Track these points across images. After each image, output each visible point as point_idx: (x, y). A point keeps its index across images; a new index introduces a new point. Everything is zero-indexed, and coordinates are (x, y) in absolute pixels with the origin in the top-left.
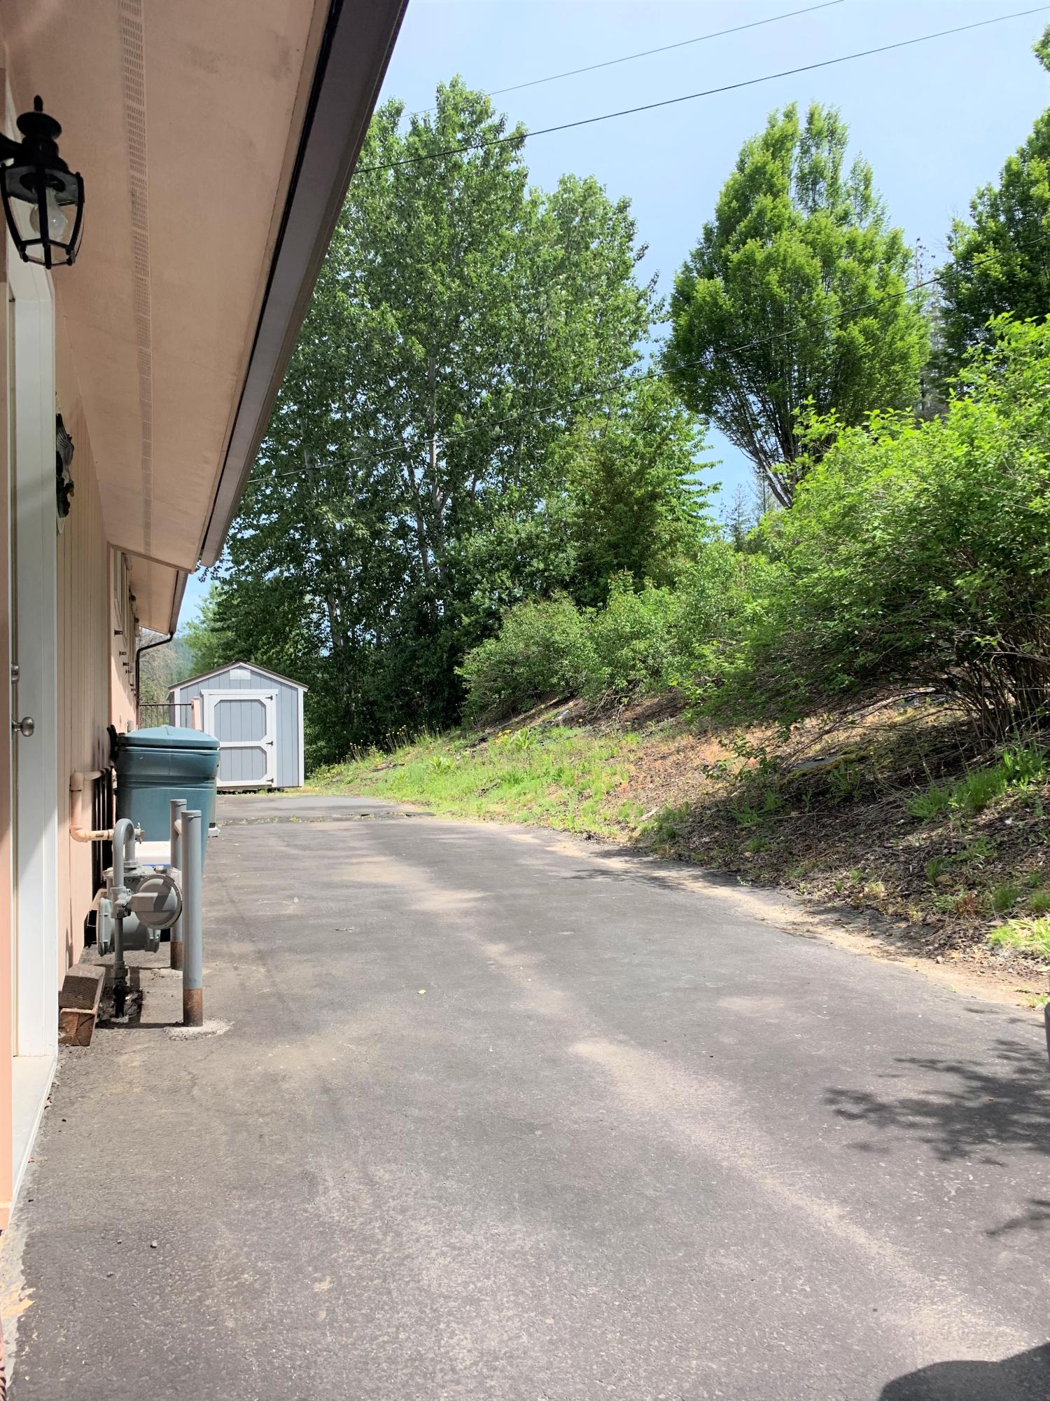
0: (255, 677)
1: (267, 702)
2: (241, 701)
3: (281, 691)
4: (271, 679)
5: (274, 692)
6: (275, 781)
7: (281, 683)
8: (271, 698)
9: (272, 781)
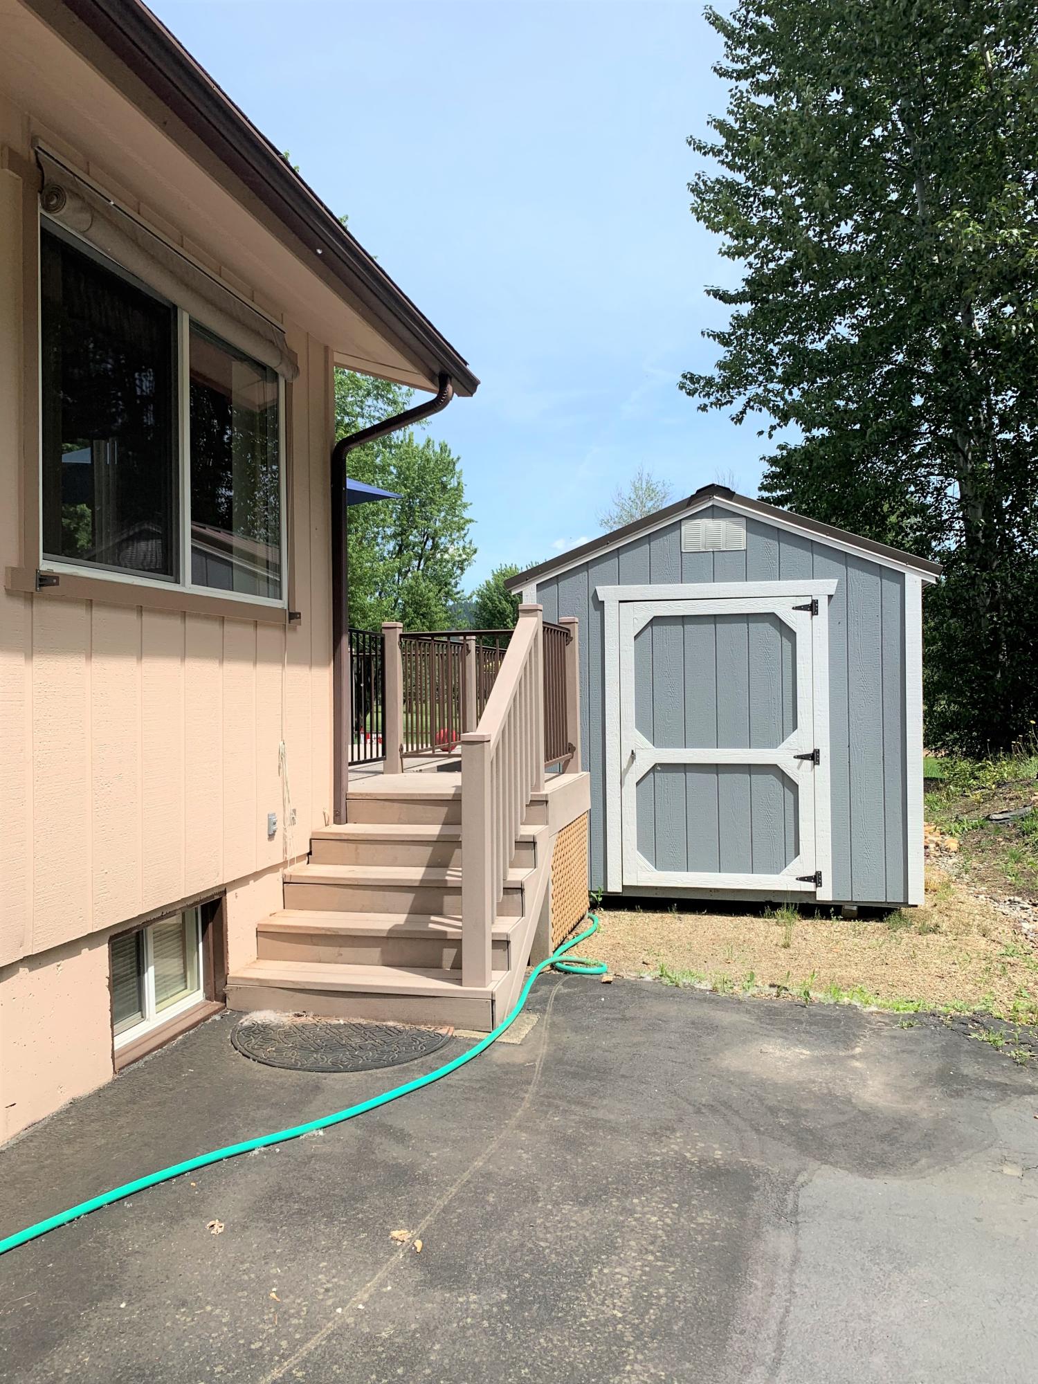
0: (761, 541)
1: (799, 622)
2: (716, 619)
3: (845, 586)
4: (812, 545)
5: (823, 587)
6: (827, 879)
7: (846, 558)
8: (813, 608)
9: (816, 879)
